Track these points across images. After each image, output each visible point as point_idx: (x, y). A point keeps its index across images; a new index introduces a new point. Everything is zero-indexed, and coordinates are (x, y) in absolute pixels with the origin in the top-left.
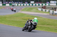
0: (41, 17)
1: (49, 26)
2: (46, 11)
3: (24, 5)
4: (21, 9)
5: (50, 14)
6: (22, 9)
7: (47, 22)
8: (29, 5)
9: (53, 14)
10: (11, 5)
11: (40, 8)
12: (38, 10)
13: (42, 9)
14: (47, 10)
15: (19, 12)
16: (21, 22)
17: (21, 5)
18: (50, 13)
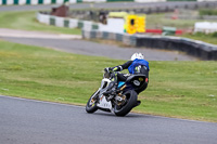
0: (48, 47)
1: (80, 82)
5: (84, 38)
7: (73, 68)
9: (94, 35)
11: (46, 13)
12: (36, 20)
13: (53, 17)
14: (74, 22)
18: (83, 32)
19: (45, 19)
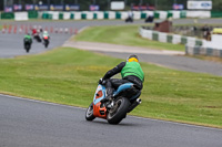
0: (150, 63)
1: (183, 99)
2: (170, 39)
3: (84, 17)
4: (75, 33)
5: (187, 54)
6: (79, 32)
7: (175, 84)
8: (106, 16)
9: (197, 51)
10: (36, 16)
11: (148, 28)
12: (139, 35)
13: (156, 32)
15: (65, 45)
16: (74, 83)
17: (72, 16)
18: (187, 48)
19: (147, 34)
